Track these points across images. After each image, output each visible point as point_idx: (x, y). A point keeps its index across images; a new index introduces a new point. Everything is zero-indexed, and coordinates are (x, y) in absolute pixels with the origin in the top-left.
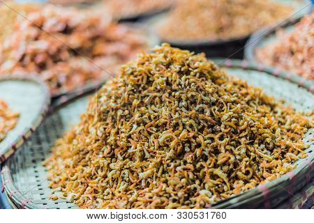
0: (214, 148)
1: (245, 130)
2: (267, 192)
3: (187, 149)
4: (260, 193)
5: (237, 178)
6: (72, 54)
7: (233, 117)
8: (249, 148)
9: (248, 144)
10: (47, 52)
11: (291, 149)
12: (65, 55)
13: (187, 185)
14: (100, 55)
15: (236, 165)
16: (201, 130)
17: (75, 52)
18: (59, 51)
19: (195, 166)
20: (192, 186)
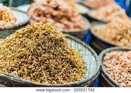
0: (31, 62)
1: (46, 64)
2: (24, 83)
3: (24, 57)
4: (22, 81)
5: (30, 76)
6: (51, 17)
7: (46, 57)
8: (42, 70)
9: (44, 69)
10: (44, 12)
11: (58, 81)
12: (48, 16)
13: (14, 67)
14: (60, 22)
15: (33, 72)
16: (33, 55)
17: (53, 17)
18: (48, 13)
19: (21, 63)
20: (15, 68)
